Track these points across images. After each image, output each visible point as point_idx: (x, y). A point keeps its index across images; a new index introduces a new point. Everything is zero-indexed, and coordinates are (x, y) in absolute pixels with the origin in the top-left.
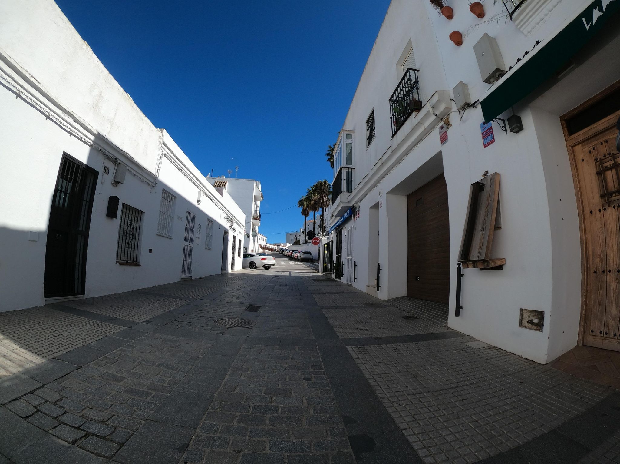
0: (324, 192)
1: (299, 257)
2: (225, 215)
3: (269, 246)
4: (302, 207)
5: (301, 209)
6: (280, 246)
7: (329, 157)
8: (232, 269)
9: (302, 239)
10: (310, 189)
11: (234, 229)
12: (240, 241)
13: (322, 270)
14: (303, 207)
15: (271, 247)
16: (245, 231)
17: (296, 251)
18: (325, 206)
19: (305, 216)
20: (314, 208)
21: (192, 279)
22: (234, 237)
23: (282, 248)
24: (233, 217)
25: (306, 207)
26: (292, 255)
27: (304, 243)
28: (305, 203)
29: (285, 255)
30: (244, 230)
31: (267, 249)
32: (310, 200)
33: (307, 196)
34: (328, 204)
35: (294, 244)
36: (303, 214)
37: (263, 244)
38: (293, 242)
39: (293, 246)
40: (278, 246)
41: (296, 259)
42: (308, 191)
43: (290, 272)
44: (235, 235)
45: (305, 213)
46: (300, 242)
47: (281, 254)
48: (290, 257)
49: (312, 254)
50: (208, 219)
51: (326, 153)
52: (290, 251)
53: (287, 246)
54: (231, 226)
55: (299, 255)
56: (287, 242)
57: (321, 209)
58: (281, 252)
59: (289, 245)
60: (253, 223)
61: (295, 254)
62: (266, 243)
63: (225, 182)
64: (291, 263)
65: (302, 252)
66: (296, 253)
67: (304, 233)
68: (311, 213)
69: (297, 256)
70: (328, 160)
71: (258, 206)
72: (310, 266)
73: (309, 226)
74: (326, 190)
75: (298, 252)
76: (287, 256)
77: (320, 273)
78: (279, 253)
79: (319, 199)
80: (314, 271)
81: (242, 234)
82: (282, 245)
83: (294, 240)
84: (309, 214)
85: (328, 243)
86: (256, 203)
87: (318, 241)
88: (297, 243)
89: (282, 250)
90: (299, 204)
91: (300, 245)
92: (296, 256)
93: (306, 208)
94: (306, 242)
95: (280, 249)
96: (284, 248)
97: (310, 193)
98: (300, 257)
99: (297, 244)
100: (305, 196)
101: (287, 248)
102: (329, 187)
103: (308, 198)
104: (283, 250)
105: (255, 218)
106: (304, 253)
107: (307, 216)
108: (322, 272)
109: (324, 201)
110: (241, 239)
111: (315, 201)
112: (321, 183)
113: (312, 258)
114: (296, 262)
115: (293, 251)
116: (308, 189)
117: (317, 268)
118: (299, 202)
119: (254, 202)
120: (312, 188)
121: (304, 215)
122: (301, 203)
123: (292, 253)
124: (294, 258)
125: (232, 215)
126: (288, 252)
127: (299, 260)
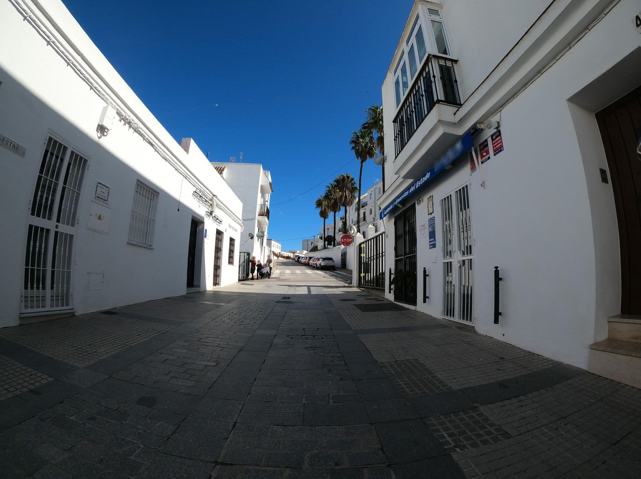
0: (347, 188)
1: (318, 264)
2: (194, 189)
3: (284, 254)
4: (320, 208)
5: (319, 210)
6: (296, 254)
7: (353, 145)
8: (216, 283)
9: (320, 244)
10: (330, 185)
11: (217, 219)
12: (232, 240)
13: (358, 283)
14: (322, 207)
15: (286, 254)
16: (241, 226)
17: (314, 258)
18: (348, 205)
19: (323, 219)
20: (335, 208)
21: (74, 315)
22: (219, 233)
23: (298, 256)
24: (214, 198)
25: (325, 207)
26: (310, 262)
27: (323, 249)
28: (325, 203)
29: (301, 262)
30: (240, 224)
31: (281, 257)
32: (330, 199)
33: (326, 194)
34: (352, 201)
35: (311, 251)
36: (321, 217)
37: (277, 251)
38: (310, 248)
39: (310, 252)
40: (294, 253)
41: (314, 267)
42: (328, 189)
43: (309, 287)
44: (221, 229)
45: (324, 215)
46: (317, 248)
47: (297, 261)
48: (307, 265)
49: (334, 261)
50: (138, 180)
51: (350, 140)
52: (307, 258)
53: (304, 254)
54: (211, 213)
55: (318, 263)
56: (303, 250)
57: (343, 208)
58: (296, 259)
59: (305, 252)
60: (258, 221)
61: (313, 261)
62: (280, 250)
63: (223, 167)
64: (309, 272)
65: (321, 258)
66: (315, 260)
67: (322, 239)
68: (331, 214)
69: (316, 264)
70: (352, 149)
71: (267, 200)
72: (334, 276)
73: (328, 229)
74: (349, 185)
75: (317, 259)
76: (303, 264)
77: (354, 287)
78: (294, 260)
79: (341, 197)
80: (342, 284)
81: (236, 230)
82: (298, 252)
83: (310, 247)
84: (328, 215)
85: (366, 242)
86: (263, 196)
87: (350, 240)
88: (315, 249)
89: (297, 257)
90: (317, 204)
91: (318, 251)
92: (314, 264)
93: (325, 209)
94: (325, 248)
95: (296, 256)
96: (300, 255)
97: (329, 191)
98: (320, 264)
99: (315, 251)
100: (323, 195)
101: (304, 256)
102: (353, 182)
103: (327, 197)
104: (299, 258)
105: (261, 215)
106: (324, 259)
107: (326, 218)
108: (357, 286)
109: (347, 198)
110: (234, 238)
111: (336, 200)
112: (344, 177)
113: (335, 266)
114: (316, 271)
115: (310, 258)
116: (328, 187)
117: (348, 279)
118: (316, 202)
119: (259, 195)
120: (332, 185)
121: (323, 217)
122: (319, 204)
123: (309, 260)
124: (311, 266)
125: (212, 194)
126: (305, 259)
127: (319, 268)
